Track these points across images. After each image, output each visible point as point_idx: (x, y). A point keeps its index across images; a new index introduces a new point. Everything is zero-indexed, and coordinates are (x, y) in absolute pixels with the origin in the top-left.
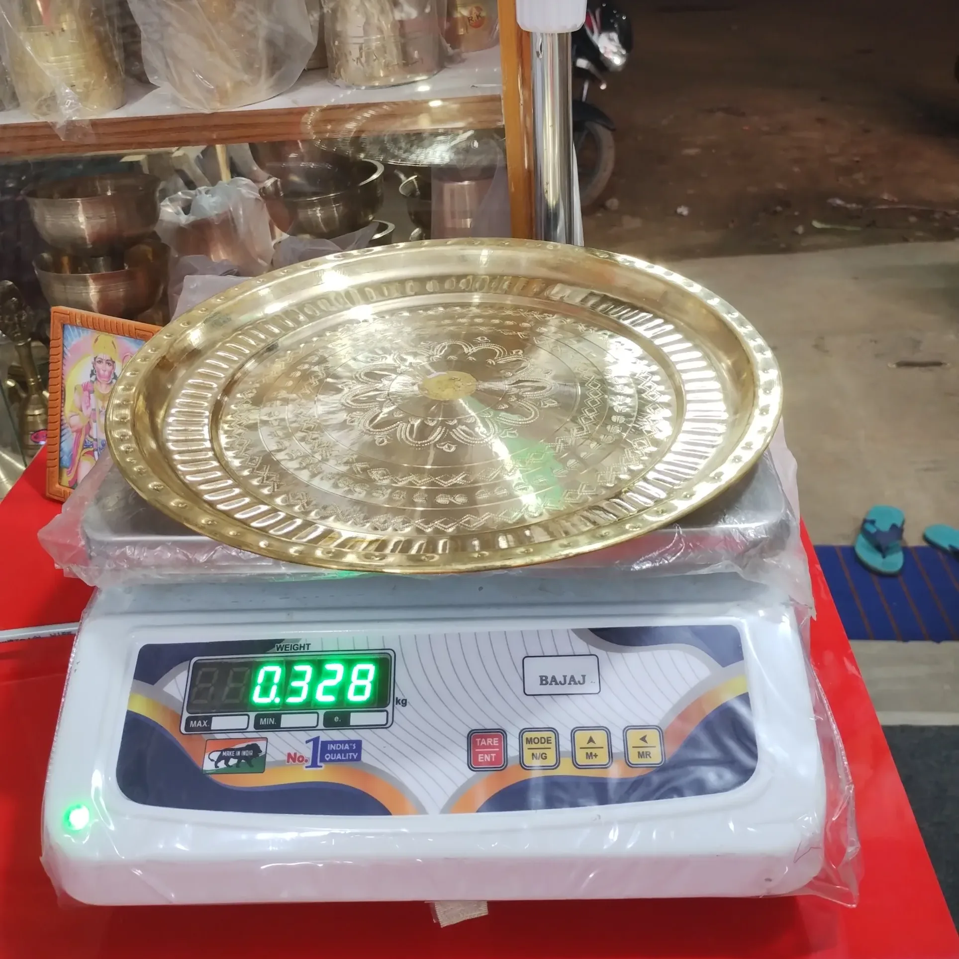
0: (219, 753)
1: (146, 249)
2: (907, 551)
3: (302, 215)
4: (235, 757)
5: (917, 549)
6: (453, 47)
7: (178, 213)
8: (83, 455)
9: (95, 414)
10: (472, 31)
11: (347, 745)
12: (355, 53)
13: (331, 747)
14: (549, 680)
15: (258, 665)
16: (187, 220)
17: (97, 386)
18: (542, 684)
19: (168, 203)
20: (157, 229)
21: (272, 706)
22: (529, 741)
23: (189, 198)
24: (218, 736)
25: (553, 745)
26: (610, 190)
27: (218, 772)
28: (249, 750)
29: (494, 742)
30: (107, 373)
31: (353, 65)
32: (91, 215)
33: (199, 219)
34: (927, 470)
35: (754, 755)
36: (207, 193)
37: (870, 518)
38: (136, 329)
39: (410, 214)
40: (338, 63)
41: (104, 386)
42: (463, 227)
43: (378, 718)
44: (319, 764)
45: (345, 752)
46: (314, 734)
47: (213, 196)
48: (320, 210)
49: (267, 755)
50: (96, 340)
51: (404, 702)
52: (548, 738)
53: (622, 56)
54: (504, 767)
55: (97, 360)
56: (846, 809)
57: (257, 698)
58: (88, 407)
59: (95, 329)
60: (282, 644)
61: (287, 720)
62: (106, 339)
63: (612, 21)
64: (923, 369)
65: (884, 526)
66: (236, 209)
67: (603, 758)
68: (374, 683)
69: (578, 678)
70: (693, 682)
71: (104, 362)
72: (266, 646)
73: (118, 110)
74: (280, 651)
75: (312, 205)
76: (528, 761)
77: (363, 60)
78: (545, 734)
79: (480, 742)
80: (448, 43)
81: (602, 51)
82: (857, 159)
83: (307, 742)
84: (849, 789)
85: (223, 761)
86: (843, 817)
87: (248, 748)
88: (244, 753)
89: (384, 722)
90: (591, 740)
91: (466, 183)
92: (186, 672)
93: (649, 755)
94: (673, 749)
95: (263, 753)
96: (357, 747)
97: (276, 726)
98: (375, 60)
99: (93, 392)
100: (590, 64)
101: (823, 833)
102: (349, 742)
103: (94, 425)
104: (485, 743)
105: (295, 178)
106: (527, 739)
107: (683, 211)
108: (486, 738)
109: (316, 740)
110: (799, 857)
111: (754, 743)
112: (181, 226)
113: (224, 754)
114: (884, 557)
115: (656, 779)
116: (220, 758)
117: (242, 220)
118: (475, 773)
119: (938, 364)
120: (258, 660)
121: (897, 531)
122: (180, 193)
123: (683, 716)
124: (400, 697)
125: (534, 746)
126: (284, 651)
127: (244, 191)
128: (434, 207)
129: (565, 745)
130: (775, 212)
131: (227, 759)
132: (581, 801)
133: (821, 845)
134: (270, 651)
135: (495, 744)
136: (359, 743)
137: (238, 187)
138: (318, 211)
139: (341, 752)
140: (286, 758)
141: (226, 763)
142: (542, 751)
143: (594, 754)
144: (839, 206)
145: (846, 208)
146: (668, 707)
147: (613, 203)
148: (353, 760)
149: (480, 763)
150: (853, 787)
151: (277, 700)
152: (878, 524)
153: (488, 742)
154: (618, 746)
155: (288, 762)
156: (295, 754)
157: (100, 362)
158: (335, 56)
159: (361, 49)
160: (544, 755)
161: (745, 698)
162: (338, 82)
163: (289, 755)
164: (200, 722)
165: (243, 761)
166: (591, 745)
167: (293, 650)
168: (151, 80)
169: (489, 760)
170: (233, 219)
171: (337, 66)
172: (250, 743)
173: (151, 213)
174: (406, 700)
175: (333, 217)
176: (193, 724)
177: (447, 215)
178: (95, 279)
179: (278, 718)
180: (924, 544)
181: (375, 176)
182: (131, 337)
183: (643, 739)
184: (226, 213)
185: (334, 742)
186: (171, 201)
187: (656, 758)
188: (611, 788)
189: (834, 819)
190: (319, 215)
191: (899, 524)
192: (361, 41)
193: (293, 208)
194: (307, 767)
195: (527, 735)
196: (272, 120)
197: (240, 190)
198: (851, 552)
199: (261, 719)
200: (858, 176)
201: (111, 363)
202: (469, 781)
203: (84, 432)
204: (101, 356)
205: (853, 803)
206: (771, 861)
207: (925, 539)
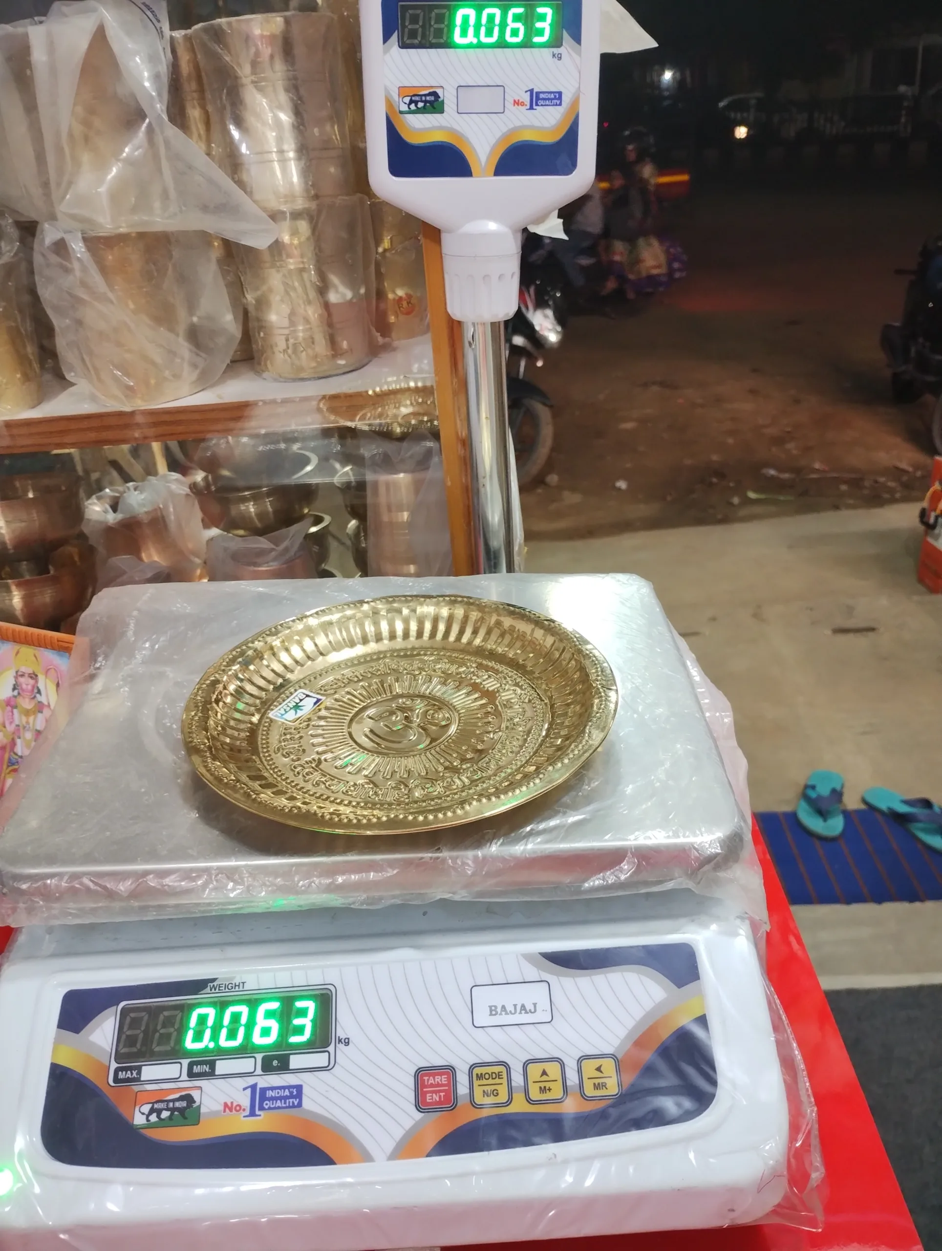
0: (150, 1105)
1: (72, 550)
2: (847, 814)
3: (234, 511)
4: (167, 1109)
5: (857, 812)
6: (383, 335)
7: (106, 512)
8: (9, 773)
9: (19, 730)
10: (402, 318)
11: (287, 1090)
12: (281, 344)
13: (270, 1094)
14: (499, 1010)
15: (191, 1007)
16: (115, 519)
17: (20, 700)
18: (491, 1014)
19: (96, 501)
20: (86, 529)
21: (205, 1051)
22: (480, 1077)
23: (117, 495)
24: (149, 1087)
25: (504, 1081)
26: (549, 466)
27: (150, 1126)
28: (182, 1100)
29: (443, 1079)
30: (30, 687)
31: (280, 357)
32: (9, 519)
33: (128, 516)
34: (864, 733)
35: (714, 1083)
36: (135, 489)
37: (811, 783)
38: (58, 641)
39: (346, 506)
40: (265, 355)
41: (27, 700)
42: (400, 520)
43: (320, 1059)
44: (257, 1112)
45: (285, 1098)
46: (251, 1081)
47: (141, 493)
48: (253, 505)
49: (202, 1106)
50: (18, 653)
51: (347, 1041)
52: (499, 1072)
53: (558, 332)
54: (454, 1107)
55: (20, 673)
56: (809, 1132)
57: (190, 1044)
58: (11, 723)
59: (15, 642)
60: (215, 984)
61: (222, 1067)
62: (27, 651)
63: (546, 298)
64: (858, 635)
65: (824, 790)
66: (166, 507)
67: (557, 1092)
68: (314, 1021)
69: (530, 1007)
70: (649, 1005)
71: (26, 675)
72: (197, 986)
73: (35, 409)
74: (213, 991)
75: (244, 500)
76: (479, 1099)
77: (290, 351)
78: (496, 1069)
79: (428, 1080)
80: (378, 331)
81: (537, 328)
82: (789, 429)
83: (245, 1089)
84: (813, 1111)
85: (155, 1115)
86: (806, 1144)
87: (181, 1098)
88: (177, 1104)
89: (327, 1064)
90: (544, 1073)
91: (402, 475)
92: (113, 1018)
93: (605, 1086)
94: (629, 1079)
95: (197, 1104)
96: (297, 1092)
97: (211, 1074)
98: (302, 351)
99: (16, 707)
100: (526, 341)
101: (786, 1158)
102: (289, 1087)
103: (19, 741)
104: (433, 1082)
105: (225, 473)
106: (477, 1074)
107: (622, 484)
108: (434, 1075)
109: (253, 1087)
110: (762, 1186)
111: (713, 1068)
112: (109, 524)
113: (156, 1106)
114: (825, 820)
115: (614, 1112)
116: (152, 1111)
117: (172, 517)
118: (423, 1114)
119: (872, 629)
120: (189, 1002)
121: (837, 795)
122: (107, 490)
123: (640, 1043)
124: (343, 1036)
125: (484, 1082)
126: (217, 991)
127: (174, 487)
128: (370, 500)
129: (518, 1079)
130: (711, 484)
131: (159, 1112)
132: (536, 1140)
133: (785, 1173)
134: (201, 992)
135: (443, 1082)
136: (299, 1088)
137: (167, 482)
138: (251, 507)
139: (280, 1098)
140: (222, 1108)
141: (158, 1116)
142: (493, 1087)
143: (547, 1088)
144: (772, 476)
145: (778, 478)
146: (622, 1033)
147: (553, 479)
148: (294, 1106)
149: (430, 1104)
150: (815, 1109)
151: (212, 1045)
152: (818, 789)
153: (436, 1080)
154: (572, 1078)
155: (225, 1111)
156: (232, 1103)
157: (22, 676)
158: (260, 347)
159: (287, 340)
160: (495, 1092)
161: (702, 1021)
162: (265, 375)
163: (226, 1105)
164: (129, 1072)
165: (176, 1113)
166: (545, 1078)
167: (227, 990)
168: (68, 377)
169: (438, 1100)
170: (163, 517)
171: (263, 358)
172: (183, 1093)
173: (76, 514)
174: (348, 1039)
175: (267, 513)
176: (122, 1075)
177: (384, 510)
178: (18, 585)
179: (212, 1064)
180: (863, 807)
181: (309, 468)
182: (53, 649)
183: (599, 1069)
184: (155, 510)
185: (273, 1089)
186: (99, 498)
187: (612, 1088)
188: (567, 1126)
189: (798, 1145)
190: (252, 510)
191: (838, 788)
192: (286, 332)
193: (225, 503)
194: (244, 1117)
195: (477, 1071)
196: (196, 416)
197: (169, 486)
198: (793, 817)
199: (195, 1067)
200: (790, 446)
201: (34, 676)
202: (417, 1124)
203: (8, 749)
204: (23, 669)
205: (816, 1126)
206: (734, 1192)
207: (864, 801)
